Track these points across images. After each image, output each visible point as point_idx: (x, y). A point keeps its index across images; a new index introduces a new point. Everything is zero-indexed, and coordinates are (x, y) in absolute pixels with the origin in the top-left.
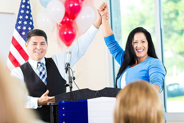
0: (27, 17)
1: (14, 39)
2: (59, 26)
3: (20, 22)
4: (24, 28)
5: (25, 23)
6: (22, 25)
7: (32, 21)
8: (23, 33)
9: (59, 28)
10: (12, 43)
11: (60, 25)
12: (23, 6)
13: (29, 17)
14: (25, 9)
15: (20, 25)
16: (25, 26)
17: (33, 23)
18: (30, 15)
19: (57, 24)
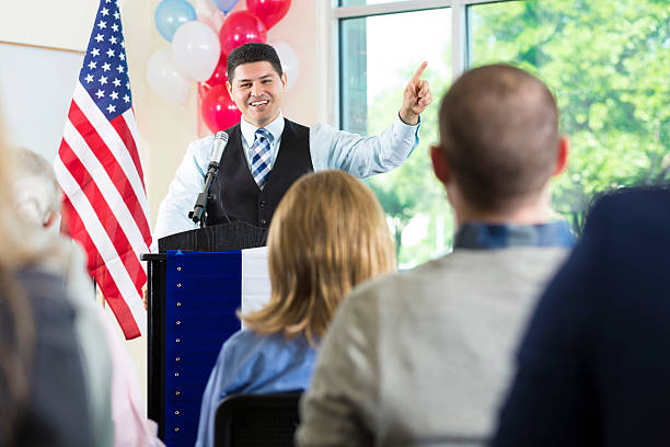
0: (111, 53)
1: (74, 107)
2: (203, 90)
3: (92, 65)
4: (103, 80)
5: (106, 67)
6: (98, 72)
7: (124, 64)
8: (100, 94)
9: (204, 94)
10: (69, 116)
11: (205, 87)
12: (102, 25)
13: (117, 54)
14: (108, 32)
15: (92, 72)
16: (106, 74)
17: (126, 69)
18: (119, 49)
19: (199, 84)
